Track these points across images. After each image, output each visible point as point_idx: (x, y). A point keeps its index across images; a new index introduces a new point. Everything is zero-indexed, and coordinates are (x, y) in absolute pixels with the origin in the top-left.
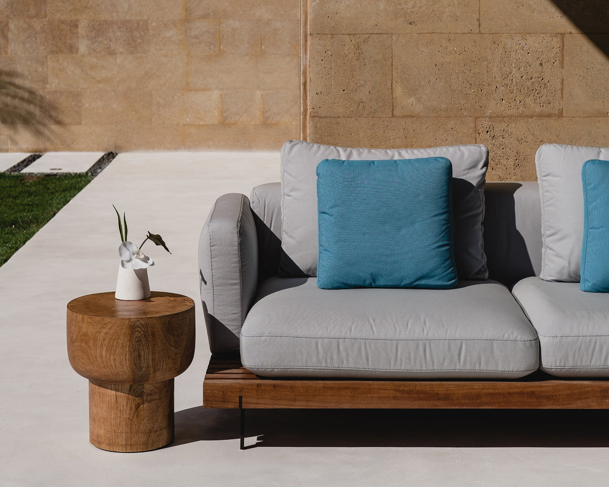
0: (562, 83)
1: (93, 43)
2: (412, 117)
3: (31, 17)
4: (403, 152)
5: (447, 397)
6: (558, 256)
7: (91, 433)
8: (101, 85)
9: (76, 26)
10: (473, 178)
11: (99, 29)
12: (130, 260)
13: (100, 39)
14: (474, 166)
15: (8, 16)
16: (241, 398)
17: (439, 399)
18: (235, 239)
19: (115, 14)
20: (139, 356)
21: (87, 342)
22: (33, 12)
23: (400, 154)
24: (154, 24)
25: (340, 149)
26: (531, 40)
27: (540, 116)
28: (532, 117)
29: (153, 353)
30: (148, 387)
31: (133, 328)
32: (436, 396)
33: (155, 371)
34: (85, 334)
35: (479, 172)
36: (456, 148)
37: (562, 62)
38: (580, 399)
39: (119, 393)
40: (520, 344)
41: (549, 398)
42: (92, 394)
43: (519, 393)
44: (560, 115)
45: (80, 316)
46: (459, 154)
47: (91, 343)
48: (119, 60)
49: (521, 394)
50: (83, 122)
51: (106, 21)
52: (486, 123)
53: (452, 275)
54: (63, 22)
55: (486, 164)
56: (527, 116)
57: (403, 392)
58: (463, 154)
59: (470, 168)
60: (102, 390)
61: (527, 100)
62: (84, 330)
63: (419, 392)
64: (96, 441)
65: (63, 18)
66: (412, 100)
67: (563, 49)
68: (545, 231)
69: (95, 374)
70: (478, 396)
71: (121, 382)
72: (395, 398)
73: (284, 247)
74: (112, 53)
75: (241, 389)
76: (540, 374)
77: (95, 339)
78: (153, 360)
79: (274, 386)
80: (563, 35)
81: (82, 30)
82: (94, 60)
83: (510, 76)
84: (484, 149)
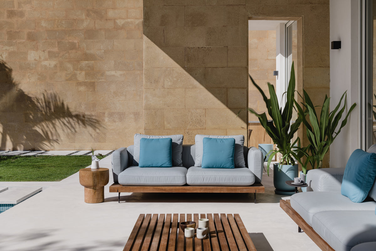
0: (206, 121)
1: (109, 119)
2: (169, 129)
3: (91, 111)
4: (163, 136)
5: (165, 190)
6: (198, 160)
7: (85, 199)
8: (112, 131)
9: (105, 114)
10: (179, 143)
11: (111, 115)
12: (94, 159)
13: (111, 118)
14: (179, 140)
15: (85, 111)
16: (118, 190)
17: (163, 190)
18: (119, 155)
19: (115, 110)
20: (95, 180)
21: (83, 177)
22: (92, 110)
23: (162, 137)
24: (127, 113)
25: (148, 136)
26: (198, 110)
27: (200, 129)
28: (198, 129)
29: (98, 180)
30: (97, 188)
31: (93, 173)
32: (162, 190)
33: (98, 184)
34: (83, 176)
35: (181, 141)
36: (175, 135)
37: (205, 116)
38: (195, 190)
39: (91, 189)
40: (181, 177)
41: (188, 190)
42: (85, 190)
43: (181, 189)
44: (205, 129)
45: (81, 172)
46: (176, 137)
47: (84, 177)
48: (117, 124)
49: (182, 189)
50: (106, 142)
51: (113, 112)
52: (187, 131)
53: (170, 164)
54: (101, 113)
55: (183, 139)
56: (197, 129)
57: (155, 188)
58: (177, 137)
59: (178, 140)
60: (87, 189)
61: (197, 125)
62: (82, 174)
63: (158, 189)
64: (86, 201)
65: (101, 111)
66: (169, 125)
67: (206, 113)
68: (196, 155)
69: (85, 185)
70: (172, 190)
71: (91, 186)
72: (153, 190)
73: (134, 158)
74: (115, 122)
75: (118, 188)
76: (186, 185)
77: (85, 176)
78: (98, 181)
79: (126, 187)
80: (206, 109)
81: (106, 115)
82: (110, 124)
83: (193, 120)
84: (182, 136)
